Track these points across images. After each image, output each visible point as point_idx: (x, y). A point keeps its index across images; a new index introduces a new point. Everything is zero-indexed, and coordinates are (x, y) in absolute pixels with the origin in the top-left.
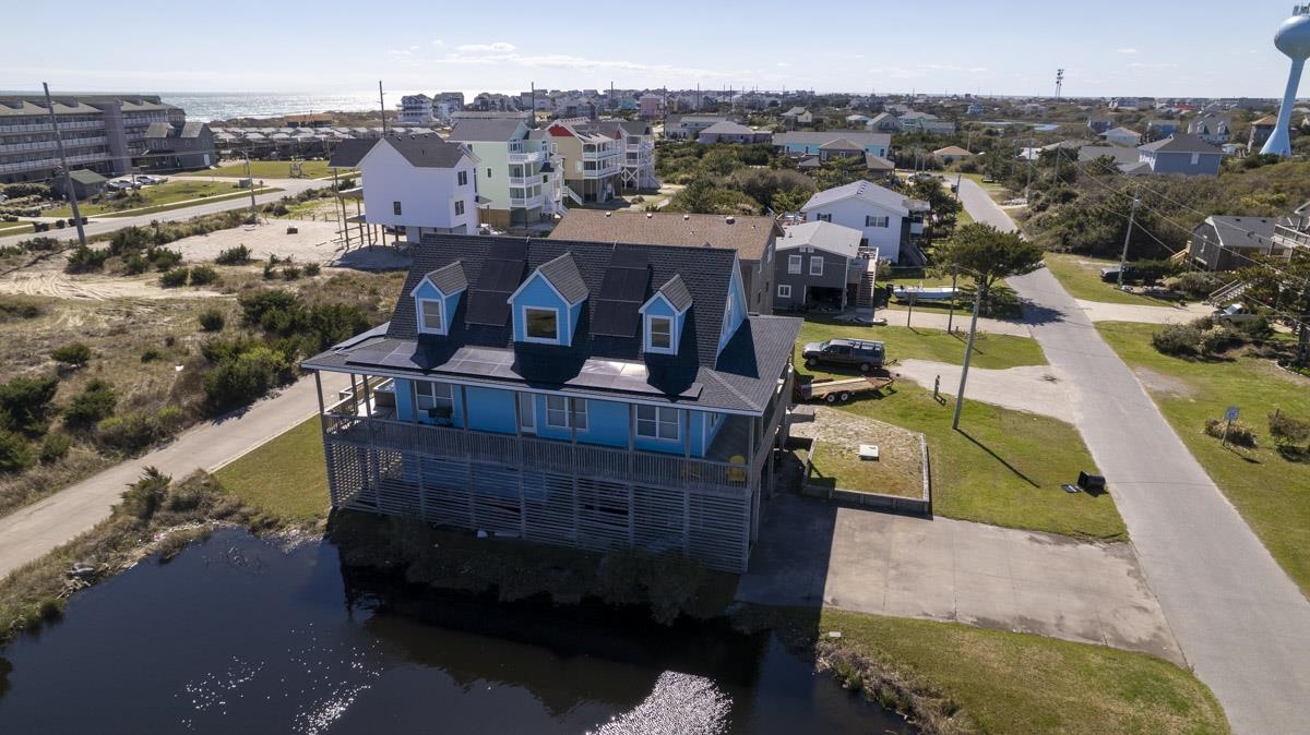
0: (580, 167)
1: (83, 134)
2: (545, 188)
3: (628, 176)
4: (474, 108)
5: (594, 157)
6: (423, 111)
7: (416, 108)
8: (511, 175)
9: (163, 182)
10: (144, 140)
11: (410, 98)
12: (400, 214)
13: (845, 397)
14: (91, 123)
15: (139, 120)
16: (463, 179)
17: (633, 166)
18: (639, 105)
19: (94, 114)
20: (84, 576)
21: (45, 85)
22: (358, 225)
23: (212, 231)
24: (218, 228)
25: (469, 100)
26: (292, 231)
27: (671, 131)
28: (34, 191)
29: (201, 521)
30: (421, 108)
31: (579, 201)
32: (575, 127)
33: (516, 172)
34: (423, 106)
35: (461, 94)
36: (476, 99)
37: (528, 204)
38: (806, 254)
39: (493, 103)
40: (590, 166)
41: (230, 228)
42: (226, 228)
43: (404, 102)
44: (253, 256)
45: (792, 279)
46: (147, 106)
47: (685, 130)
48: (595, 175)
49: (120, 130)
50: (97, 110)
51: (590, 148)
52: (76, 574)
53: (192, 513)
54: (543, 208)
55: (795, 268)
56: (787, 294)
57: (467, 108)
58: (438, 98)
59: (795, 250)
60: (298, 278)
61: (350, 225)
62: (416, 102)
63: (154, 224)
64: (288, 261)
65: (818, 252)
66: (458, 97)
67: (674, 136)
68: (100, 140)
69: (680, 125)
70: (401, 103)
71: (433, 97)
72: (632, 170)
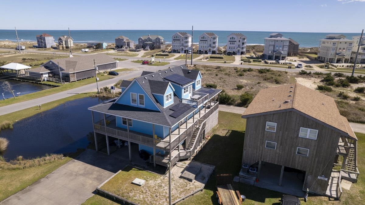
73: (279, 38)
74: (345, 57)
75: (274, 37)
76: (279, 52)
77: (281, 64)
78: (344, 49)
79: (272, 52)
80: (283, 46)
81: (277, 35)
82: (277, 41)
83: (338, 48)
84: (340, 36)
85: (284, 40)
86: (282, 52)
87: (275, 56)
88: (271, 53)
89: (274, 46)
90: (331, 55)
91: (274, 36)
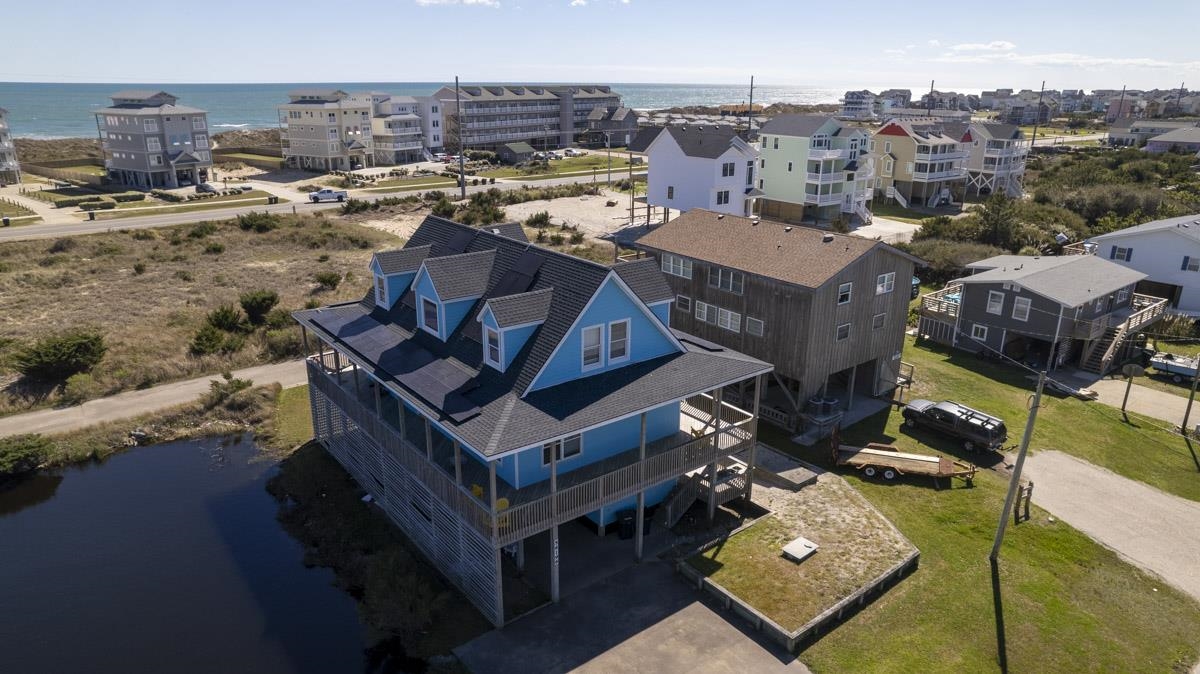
0: (911, 167)
1: (543, 116)
2: (850, 188)
3: (983, 181)
4: (922, 105)
5: (926, 159)
6: (863, 106)
7: (856, 103)
8: (809, 171)
9: (583, 155)
10: (587, 122)
11: (853, 93)
12: (671, 198)
13: (889, 475)
14: (548, 107)
15: (584, 106)
16: (728, 170)
17: (991, 172)
18: (1107, 107)
19: (554, 100)
20: (138, 437)
21: (457, 78)
22: (646, 205)
23: (556, 197)
24: (562, 196)
25: (916, 97)
26: (610, 204)
27: (1116, 136)
28: (485, 157)
29: (240, 422)
30: (861, 103)
31: (903, 203)
32: (914, 127)
33: (815, 168)
34: (864, 101)
35: (909, 91)
36: (924, 97)
37: (819, 201)
38: (1011, 293)
39: (941, 101)
40: (920, 168)
41: (573, 196)
42: (570, 196)
43: (847, 97)
44: (552, 221)
45: (991, 319)
46: (598, 94)
47: (1135, 136)
48: (924, 178)
49: (570, 112)
50: (556, 97)
51: (924, 149)
52: (134, 435)
53: (239, 414)
54: (842, 208)
55: (995, 308)
56: (982, 336)
57: (913, 105)
58: (884, 94)
59: (998, 286)
60: (562, 244)
61: (637, 204)
62: (858, 97)
63: (525, 187)
64: (574, 229)
65: (1025, 293)
66: (904, 95)
67: (1120, 142)
68: (554, 120)
69: (1129, 130)
70: (843, 97)
71: (878, 94)
72: (988, 176)
73: (167, 110)
74: (364, 150)
75: (148, 106)
76: (185, 158)
77: (225, 193)
78: (356, 129)
79: (159, 158)
80: (193, 134)
81: (156, 96)
82: (168, 119)
83: (344, 129)
84: (335, 94)
85: (188, 115)
86: (196, 155)
87: (178, 172)
88: (160, 162)
89: (162, 138)
90: (333, 149)
91: (148, 100)
